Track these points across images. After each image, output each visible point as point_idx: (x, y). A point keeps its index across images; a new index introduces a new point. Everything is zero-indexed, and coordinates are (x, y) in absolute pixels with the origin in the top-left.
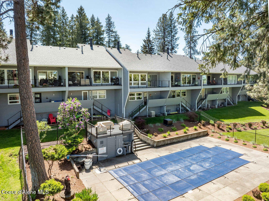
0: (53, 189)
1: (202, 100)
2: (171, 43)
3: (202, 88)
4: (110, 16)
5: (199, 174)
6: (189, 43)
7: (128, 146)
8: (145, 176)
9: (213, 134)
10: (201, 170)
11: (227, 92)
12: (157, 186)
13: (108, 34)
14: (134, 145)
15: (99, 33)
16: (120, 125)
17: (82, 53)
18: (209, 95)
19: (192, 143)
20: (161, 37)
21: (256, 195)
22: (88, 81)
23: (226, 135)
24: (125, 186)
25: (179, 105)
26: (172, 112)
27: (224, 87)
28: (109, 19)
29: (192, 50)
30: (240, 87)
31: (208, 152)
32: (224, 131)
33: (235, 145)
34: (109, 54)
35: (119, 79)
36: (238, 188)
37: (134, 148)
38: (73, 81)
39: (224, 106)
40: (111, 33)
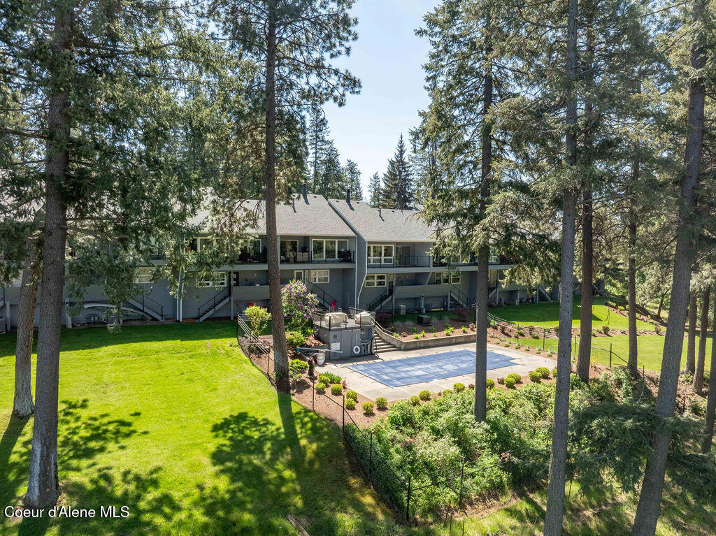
7: (367, 346)
9: (490, 339)
14: (374, 346)
16: (356, 318)
17: (295, 212)
21: (499, 381)
22: (305, 256)
23: (508, 341)
24: (367, 376)
25: (447, 296)
26: (435, 307)
32: (509, 336)
34: (335, 210)
35: (350, 253)
37: (375, 349)
38: (286, 256)
39: (533, 303)
40: (320, 144)
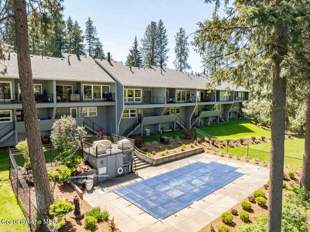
0: (65, 209)
1: (195, 117)
2: (160, 54)
3: (197, 104)
4: (91, 20)
5: (201, 187)
6: (179, 55)
7: (128, 165)
8: (150, 192)
9: (208, 151)
10: (202, 184)
11: (219, 109)
12: (164, 201)
13: (89, 41)
14: (134, 164)
15: (77, 39)
16: (119, 144)
17: (70, 65)
18: (202, 112)
19: (190, 160)
20: (150, 48)
21: (251, 200)
22: (78, 96)
23: (220, 151)
24: (133, 203)
25: (174, 122)
26: (167, 129)
27: (216, 104)
28: (89, 23)
29: (182, 64)
30: (232, 104)
31: (206, 168)
32: (218, 147)
33: (229, 160)
34: (99, 66)
35: (112, 95)
36: (236, 197)
37: (134, 167)
38: (61, 97)
39: (216, 123)
40: (92, 39)
